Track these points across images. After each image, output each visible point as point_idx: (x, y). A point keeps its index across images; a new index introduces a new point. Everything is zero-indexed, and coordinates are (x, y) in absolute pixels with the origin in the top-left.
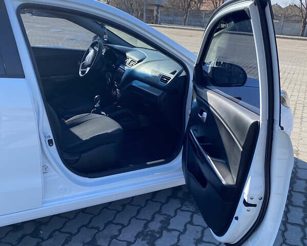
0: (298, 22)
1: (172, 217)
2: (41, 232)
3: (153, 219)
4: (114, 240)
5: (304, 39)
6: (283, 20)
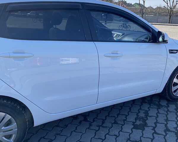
0: (166, 16)
1: (148, 111)
2: (88, 119)
3: (139, 112)
4: (125, 121)
5: (171, 25)
6: (158, 15)
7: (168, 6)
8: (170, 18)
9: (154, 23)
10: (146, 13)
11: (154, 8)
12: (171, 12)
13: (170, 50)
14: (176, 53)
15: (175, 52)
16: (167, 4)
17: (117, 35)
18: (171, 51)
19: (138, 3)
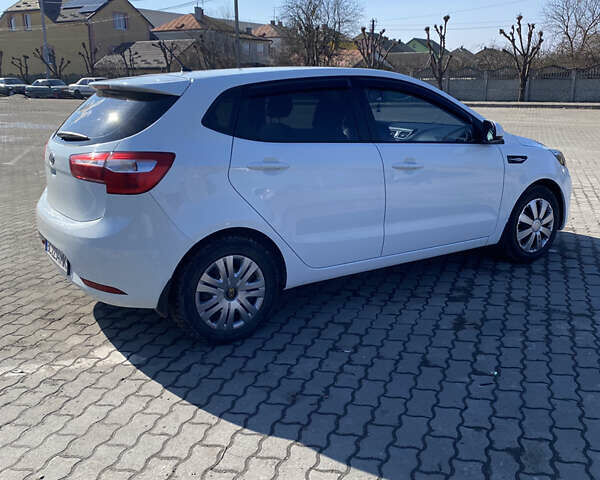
0: (512, 77)
5: (527, 106)
6: (486, 76)
7: (515, 47)
8: (523, 85)
9: (476, 103)
10: (450, 71)
11: (475, 51)
12: (525, 66)
13: (509, 157)
14: (522, 162)
15: (521, 160)
16: (513, 41)
17: (402, 133)
18: (512, 159)
19: (426, 38)
